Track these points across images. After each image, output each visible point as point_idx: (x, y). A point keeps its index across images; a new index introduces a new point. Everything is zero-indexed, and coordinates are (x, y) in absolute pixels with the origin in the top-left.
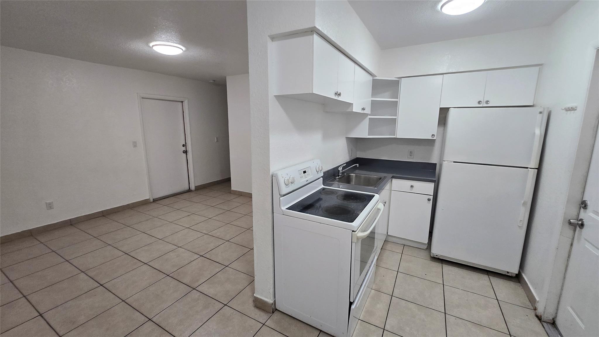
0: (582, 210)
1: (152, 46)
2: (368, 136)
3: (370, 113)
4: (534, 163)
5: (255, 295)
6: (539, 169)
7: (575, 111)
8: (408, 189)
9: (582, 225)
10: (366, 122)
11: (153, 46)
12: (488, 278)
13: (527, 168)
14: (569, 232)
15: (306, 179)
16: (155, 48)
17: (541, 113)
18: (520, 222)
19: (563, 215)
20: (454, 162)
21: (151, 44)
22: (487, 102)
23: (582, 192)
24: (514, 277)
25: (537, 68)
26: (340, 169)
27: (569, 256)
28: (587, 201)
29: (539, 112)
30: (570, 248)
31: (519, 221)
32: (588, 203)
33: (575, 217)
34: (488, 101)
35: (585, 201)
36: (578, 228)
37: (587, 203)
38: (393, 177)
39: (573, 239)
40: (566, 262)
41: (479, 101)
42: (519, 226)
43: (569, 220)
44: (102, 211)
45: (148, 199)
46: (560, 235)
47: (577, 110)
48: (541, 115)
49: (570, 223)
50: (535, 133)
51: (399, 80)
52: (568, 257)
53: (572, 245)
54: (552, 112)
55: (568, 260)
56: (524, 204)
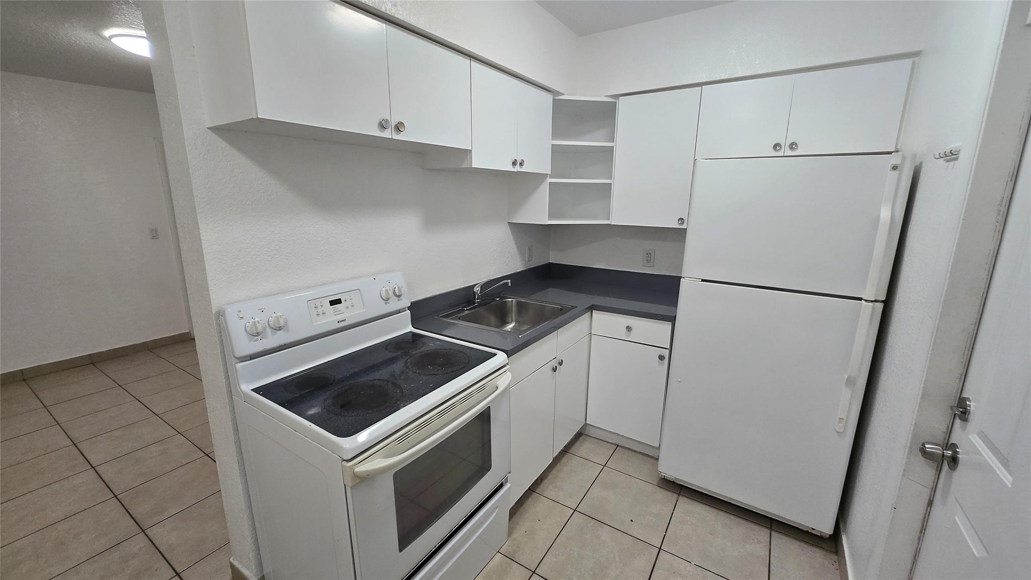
0: (958, 421)
1: (109, 37)
2: (549, 220)
3: (550, 173)
4: (875, 288)
5: (231, 559)
6: (888, 303)
7: (956, 162)
8: (623, 334)
9: (954, 461)
10: (544, 192)
11: (111, 37)
12: (769, 534)
13: (860, 299)
14: (926, 471)
15: (340, 317)
16: (115, 41)
17: (895, 168)
18: (839, 422)
19: (912, 429)
20: (703, 280)
21: (107, 33)
22: (793, 146)
23: (962, 375)
24: (826, 539)
25: (908, 62)
26: (477, 289)
27: (923, 529)
28: (970, 401)
29: (889, 167)
30: (927, 510)
31: (838, 419)
32: (972, 405)
33: (941, 438)
34: (796, 144)
35: (965, 399)
36: (946, 467)
37: (970, 406)
38: (592, 308)
39: (934, 489)
40: (916, 542)
41: (775, 145)
42: (837, 432)
43: (923, 445)
44: (90, 354)
45: (188, 332)
46: (904, 475)
47: (959, 159)
48: (896, 173)
49: (925, 453)
50: (879, 216)
51: (616, 102)
52: (921, 532)
53: (930, 503)
54: (924, 165)
55: (919, 538)
56: (850, 382)
